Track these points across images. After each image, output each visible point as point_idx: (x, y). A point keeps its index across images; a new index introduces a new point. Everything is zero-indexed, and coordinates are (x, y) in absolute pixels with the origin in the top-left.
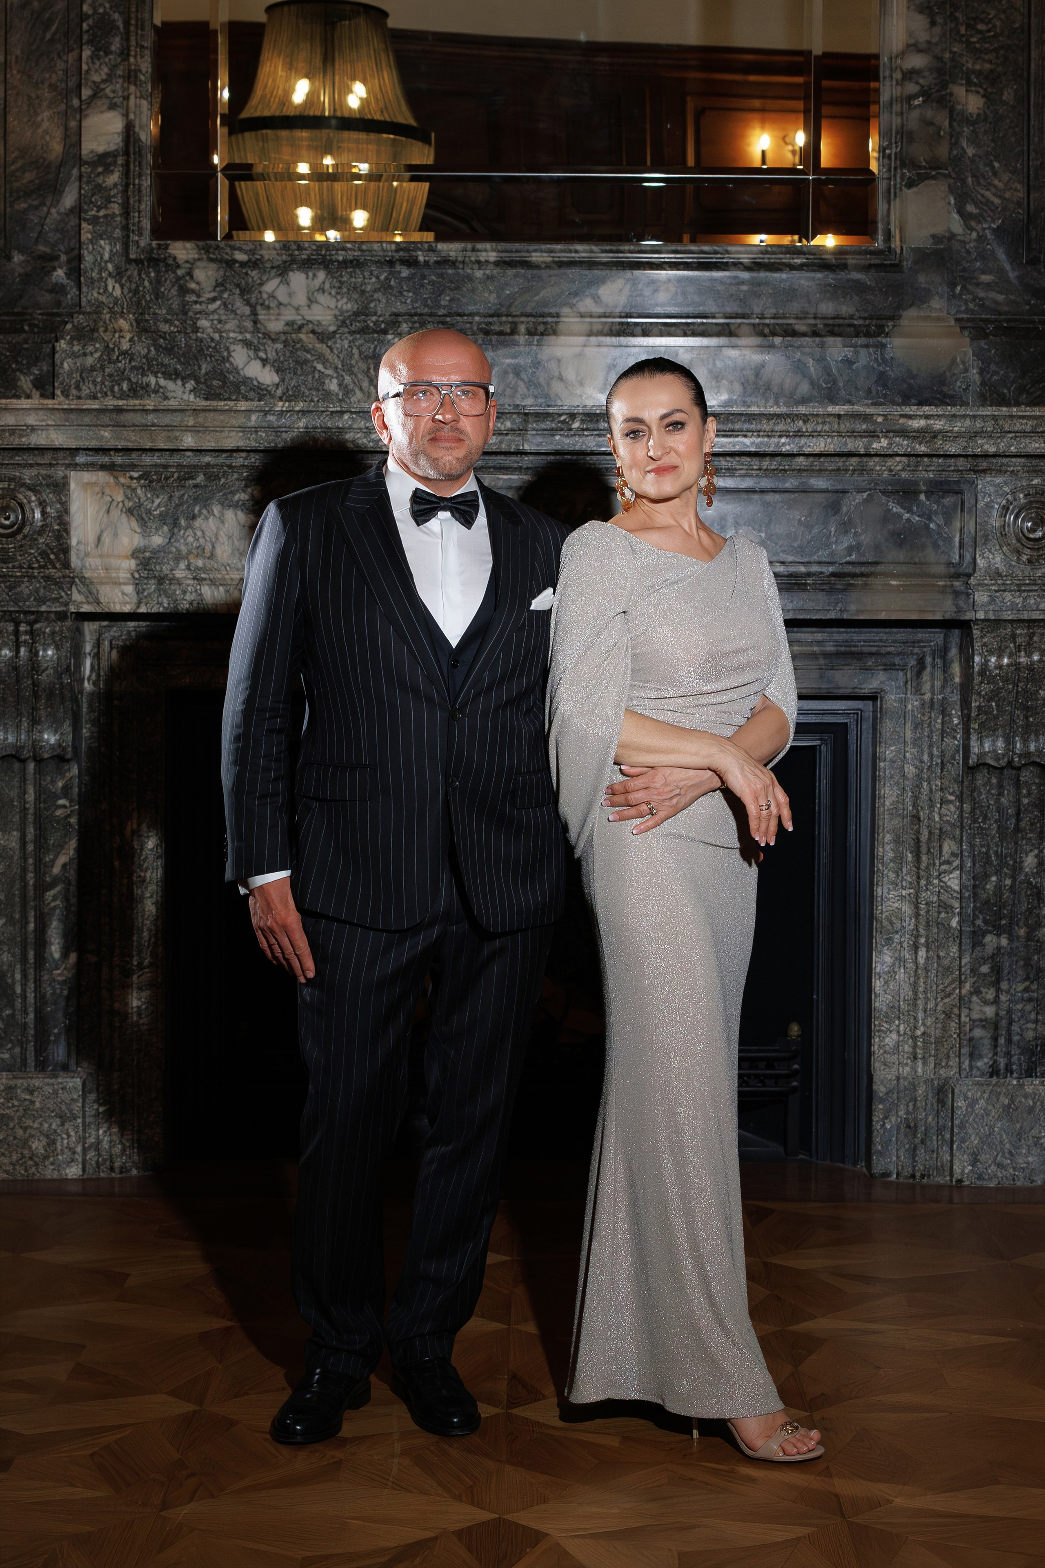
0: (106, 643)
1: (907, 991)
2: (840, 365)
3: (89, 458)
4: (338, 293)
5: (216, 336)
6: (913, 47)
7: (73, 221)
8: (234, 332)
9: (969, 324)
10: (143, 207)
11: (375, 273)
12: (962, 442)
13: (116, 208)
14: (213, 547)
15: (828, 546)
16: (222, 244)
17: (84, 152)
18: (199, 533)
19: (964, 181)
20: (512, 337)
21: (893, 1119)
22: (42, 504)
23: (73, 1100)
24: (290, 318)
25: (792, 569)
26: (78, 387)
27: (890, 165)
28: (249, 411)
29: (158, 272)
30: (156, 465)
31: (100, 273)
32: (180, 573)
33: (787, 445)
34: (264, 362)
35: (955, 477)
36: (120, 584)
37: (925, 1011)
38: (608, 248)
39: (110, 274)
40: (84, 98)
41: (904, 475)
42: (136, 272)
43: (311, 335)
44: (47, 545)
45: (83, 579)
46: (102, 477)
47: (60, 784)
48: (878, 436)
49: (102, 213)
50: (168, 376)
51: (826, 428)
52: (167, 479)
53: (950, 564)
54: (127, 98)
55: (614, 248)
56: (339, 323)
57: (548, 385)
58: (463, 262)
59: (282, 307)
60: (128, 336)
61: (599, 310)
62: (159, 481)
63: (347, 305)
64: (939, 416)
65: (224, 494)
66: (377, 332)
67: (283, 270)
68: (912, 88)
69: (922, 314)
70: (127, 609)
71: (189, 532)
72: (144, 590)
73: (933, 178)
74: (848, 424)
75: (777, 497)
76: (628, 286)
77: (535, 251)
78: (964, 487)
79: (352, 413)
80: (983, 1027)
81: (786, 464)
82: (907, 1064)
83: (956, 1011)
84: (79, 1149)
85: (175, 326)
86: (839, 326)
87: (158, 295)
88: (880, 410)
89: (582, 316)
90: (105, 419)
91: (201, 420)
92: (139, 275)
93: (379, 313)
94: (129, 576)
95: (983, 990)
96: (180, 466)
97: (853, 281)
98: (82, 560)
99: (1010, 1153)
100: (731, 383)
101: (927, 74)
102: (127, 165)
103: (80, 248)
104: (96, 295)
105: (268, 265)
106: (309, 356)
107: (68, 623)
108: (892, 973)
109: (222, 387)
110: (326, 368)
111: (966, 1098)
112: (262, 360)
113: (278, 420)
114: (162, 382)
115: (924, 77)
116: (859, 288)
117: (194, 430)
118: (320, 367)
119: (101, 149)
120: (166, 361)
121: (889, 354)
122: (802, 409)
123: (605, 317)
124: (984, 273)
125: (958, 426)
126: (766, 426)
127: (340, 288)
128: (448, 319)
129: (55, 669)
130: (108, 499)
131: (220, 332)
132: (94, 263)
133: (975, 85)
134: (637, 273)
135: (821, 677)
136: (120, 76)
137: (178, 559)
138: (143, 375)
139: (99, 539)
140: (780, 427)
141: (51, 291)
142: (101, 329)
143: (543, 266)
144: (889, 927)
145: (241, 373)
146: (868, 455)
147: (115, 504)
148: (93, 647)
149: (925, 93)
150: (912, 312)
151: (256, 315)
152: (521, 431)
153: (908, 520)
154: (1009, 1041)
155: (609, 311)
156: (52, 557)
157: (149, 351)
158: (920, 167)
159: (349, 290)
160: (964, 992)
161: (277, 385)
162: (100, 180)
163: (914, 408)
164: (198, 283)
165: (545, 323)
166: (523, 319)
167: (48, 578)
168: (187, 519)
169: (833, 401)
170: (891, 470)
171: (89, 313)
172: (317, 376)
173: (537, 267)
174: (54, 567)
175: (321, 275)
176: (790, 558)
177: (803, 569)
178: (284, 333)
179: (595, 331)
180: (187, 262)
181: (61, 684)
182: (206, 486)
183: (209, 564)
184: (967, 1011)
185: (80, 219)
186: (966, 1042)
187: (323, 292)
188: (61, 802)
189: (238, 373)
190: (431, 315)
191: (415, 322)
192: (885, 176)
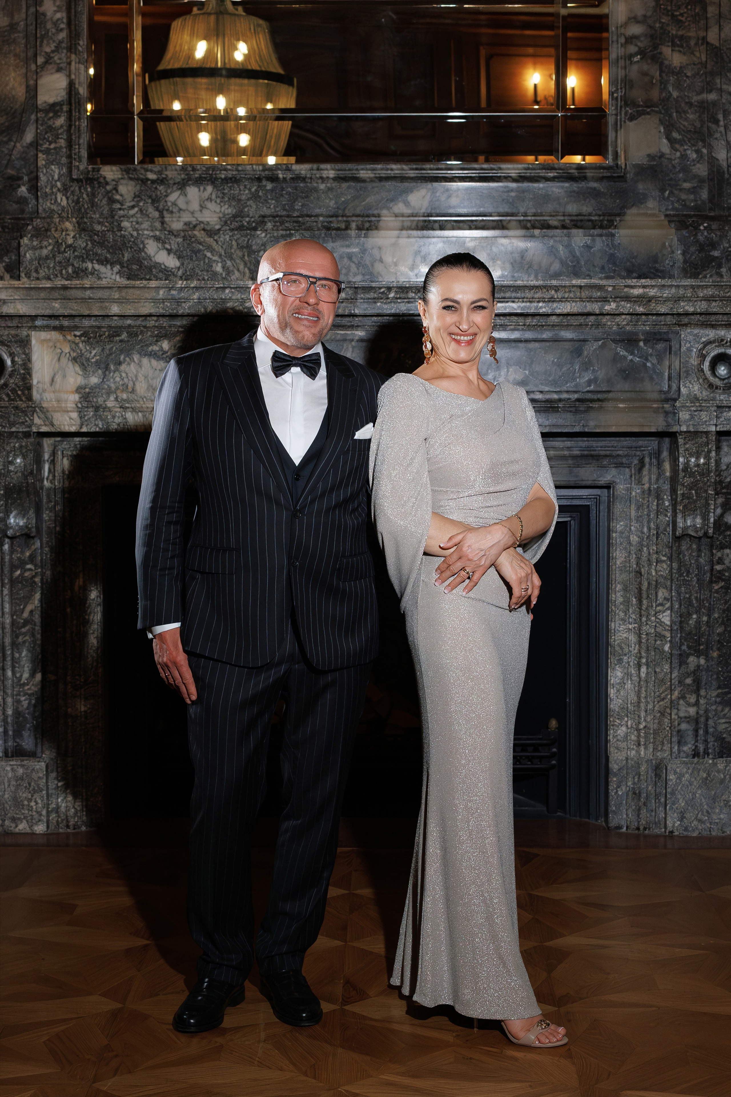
0: (60, 453)
1: (633, 697)
2: (582, 249)
3: (45, 322)
4: (221, 202)
5: (135, 234)
6: (633, 19)
7: (32, 152)
8: (147, 230)
9: (675, 219)
10: (81, 141)
11: (248, 187)
12: (670, 304)
13: (62, 143)
14: (134, 384)
15: (574, 379)
16: (138, 167)
17: (39, 102)
18: (124, 375)
19: (670, 116)
20: (346, 232)
21: (624, 788)
22: (12, 355)
23: (39, 778)
24: (187, 220)
25: (548, 396)
26: (37, 271)
27: (617, 105)
28: (158, 288)
29: (93, 188)
30: (92, 327)
31: (51, 189)
32: (111, 403)
33: (543, 308)
34: (169, 251)
35: (665, 329)
36: (68, 412)
37: (646, 711)
38: (414, 166)
39: (59, 190)
40: (39, 64)
41: (628, 328)
42: (77, 188)
43: (202, 232)
44: (16, 384)
45: (41, 408)
46: (55, 335)
47: (28, 554)
48: (609, 301)
49: (52, 146)
50: (101, 262)
51: (572, 295)
52: (100, 336)
53: (661, 392)
54: (69, 64)
55: (419, 166)
56: (222, 223)
57: (372, 265)
58: (311, 178)
59: (181, 212)
60: (72, 234)
61: (407, 211)
62: (95, 338)
63: (228, 210)
64: (653, 286)
65: (142, 346)
66: (250, 229)
67: (182, 185)
68: (632, 49)
69: (641, 211)
70: (73, 429)
71: (117, 374)
72: (85, 415)
73: (648, 113)
74: (587, 292)
75: (537, 345)
76: (429, 194)
77: (363, 169)
78: (671, 336)
79: (231, 288)
80: (688, 722)
81: (543, 321)
82: (633, 749)
83: (668, 711)
84: (44, 812)
85: (106, 226)
86: (581, 221)
87: (93, 204)
88: (610, 282)
89: (396, 216)
90: (56, 295)
91: (123, 294)
92: (80, 191)
93: (251, 215)
94: (74, 406)
95: (688, 696)
96: (110, 327)
97: (591, 188)
98: (41, 395)
99: (707, 812)
100: (504, 263)
101: (642, 39)
102: (70, 111)
103: (37, 171)
104: (49, 204)
105: (171, 182)
106: (201, 247)
107: (32, 440)
108: (622, 684)
109: (139, 270)
110: (213, 255)
111: (675, 773)
112: (167, 249)
113: (179, 293)
114: (96, 266)
115: (641, 41)
116: (595, 194)
117: (119, 302)
118: (209, 254)
119: (51, 101)
120: (99, 252)
121: (617, 241)
122: (554, 282)
123: (413, 216)
124: (685, 181)
125: (666, 293)
126: (528, 294)
127: (223, 198)
128: (300, 219)
129: (23, 473)
130: (59, 351)
131: (137, 230)
132: (47, 182)
133: (678, 46)
134: (436, 184)
135: (571, 472)
136: (64, 48)
137: (109, 393)
138: (83, 261)
139: (53, 380)
140: (538, 295)
141: (17, 202)
142: (53, 229)
143: (368, 180)
144: (620, 652)
145: (153, 259)
146: (602, 314)
147: (64, 354)
148: (50, 456)
149: (642, 52)
150: (634, 210)
151: (163, 217)
152: (352, 300)
153: (631, 360)
154: (706, 732)
155: (415, 212)
156: (19, 392)
157: (87, 245)
158: (639, 106)
159: (229, 199)
160: (673, 697)
161: (179, 268)
162: (50, 123)
163: (634, 281)
164: (121, 195)
165: (370, 222)
166: (354, 219)
167: (17, 408)
168: (115, 364)
169: (577, 274)
170: (619, 325)
171: (44, 218)
172: (207, 261)
173: (364, 181)
174: (21, 400)
175: (210, 188)
176: (547, 389)
177: (555, 396)
178: (183, 231)
179: (406, 226)
180: (113, 180)
181: (27, 483)
182: (128, 341)
183: (132, 396)
184: (676, 711)
185: (37, 149)
186: (675, 733)
187: (211, 200)
188: (29, 566)
189: (151, 260)
190: (288, 216)
191: (277, 222)
192: (614, 112)
